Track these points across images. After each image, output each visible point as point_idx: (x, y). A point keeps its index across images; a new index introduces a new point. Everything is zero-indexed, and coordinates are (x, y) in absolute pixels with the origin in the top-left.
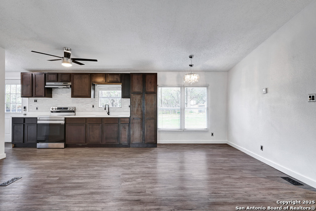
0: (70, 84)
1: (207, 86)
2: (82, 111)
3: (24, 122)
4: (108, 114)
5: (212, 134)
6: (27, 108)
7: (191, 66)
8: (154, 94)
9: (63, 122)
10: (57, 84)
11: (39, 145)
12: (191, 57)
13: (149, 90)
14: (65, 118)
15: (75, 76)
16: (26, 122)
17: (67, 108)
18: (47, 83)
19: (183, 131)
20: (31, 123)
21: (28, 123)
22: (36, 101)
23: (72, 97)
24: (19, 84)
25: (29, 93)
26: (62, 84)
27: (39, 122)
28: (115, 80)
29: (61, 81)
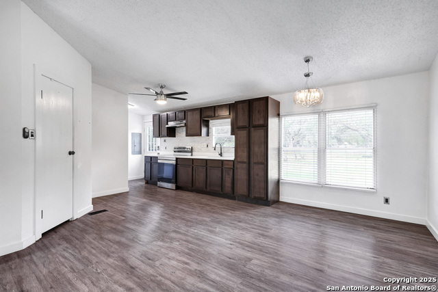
0: (184, 122)
1: (373, 107)
4: (221, 155)
5: (387, 201)
6: (160, 148)
7: (307, 75)
8: (264, 128)
9: (174, 162)
11: (159, 183)
12: (307, 61)
13: (257, 123)
14: (177, 159)
15: (188, 113)
16: (152, 161)
17: (185, 148)
19: (322, 187)
20: (155, 161)
22: (165, 141)
23: (186, 136)
27: (159, 161)
29: (178, 120)
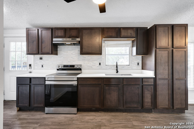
0: (79, 39)
2: (88, 69)
3: (30, 82)
6: (32, 66)
9: (76, 83)
10: (65, 39)
11: (48, 110)
14: (78, 78)
15: (84, 31)
16: (33, 82)
17: (73, 66)
18: (54, 39)
20: (38, 83)
21: (34, 83)
22: (41, 59)
23: (81, 54)
24: (24, 41)
25: (35, 49)
26: (70, 39)
28: (129, 35)
29: (69, 37)
